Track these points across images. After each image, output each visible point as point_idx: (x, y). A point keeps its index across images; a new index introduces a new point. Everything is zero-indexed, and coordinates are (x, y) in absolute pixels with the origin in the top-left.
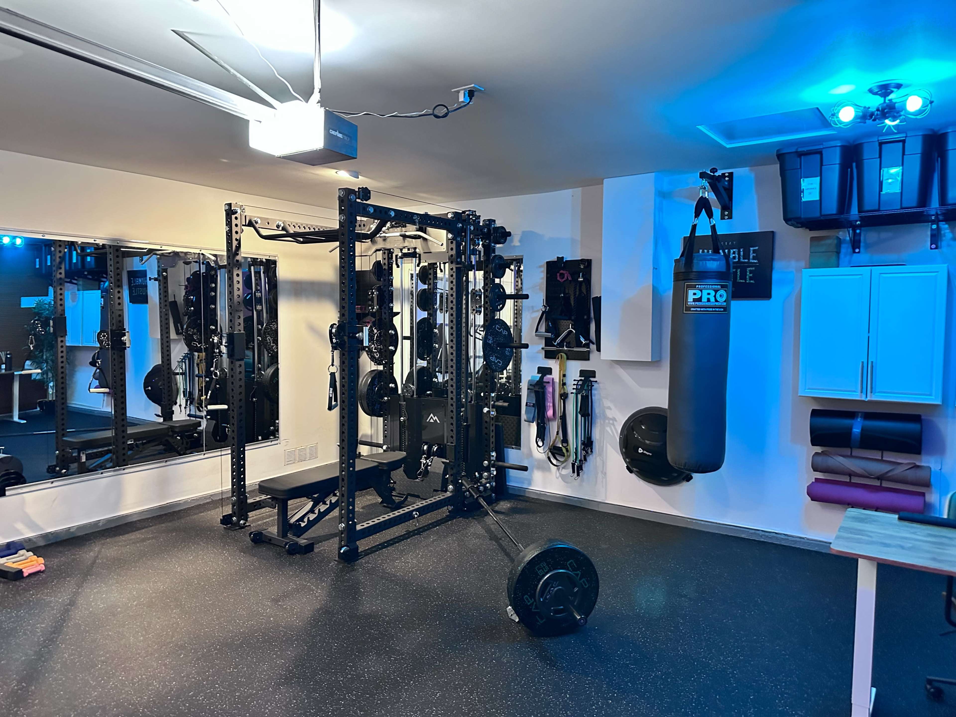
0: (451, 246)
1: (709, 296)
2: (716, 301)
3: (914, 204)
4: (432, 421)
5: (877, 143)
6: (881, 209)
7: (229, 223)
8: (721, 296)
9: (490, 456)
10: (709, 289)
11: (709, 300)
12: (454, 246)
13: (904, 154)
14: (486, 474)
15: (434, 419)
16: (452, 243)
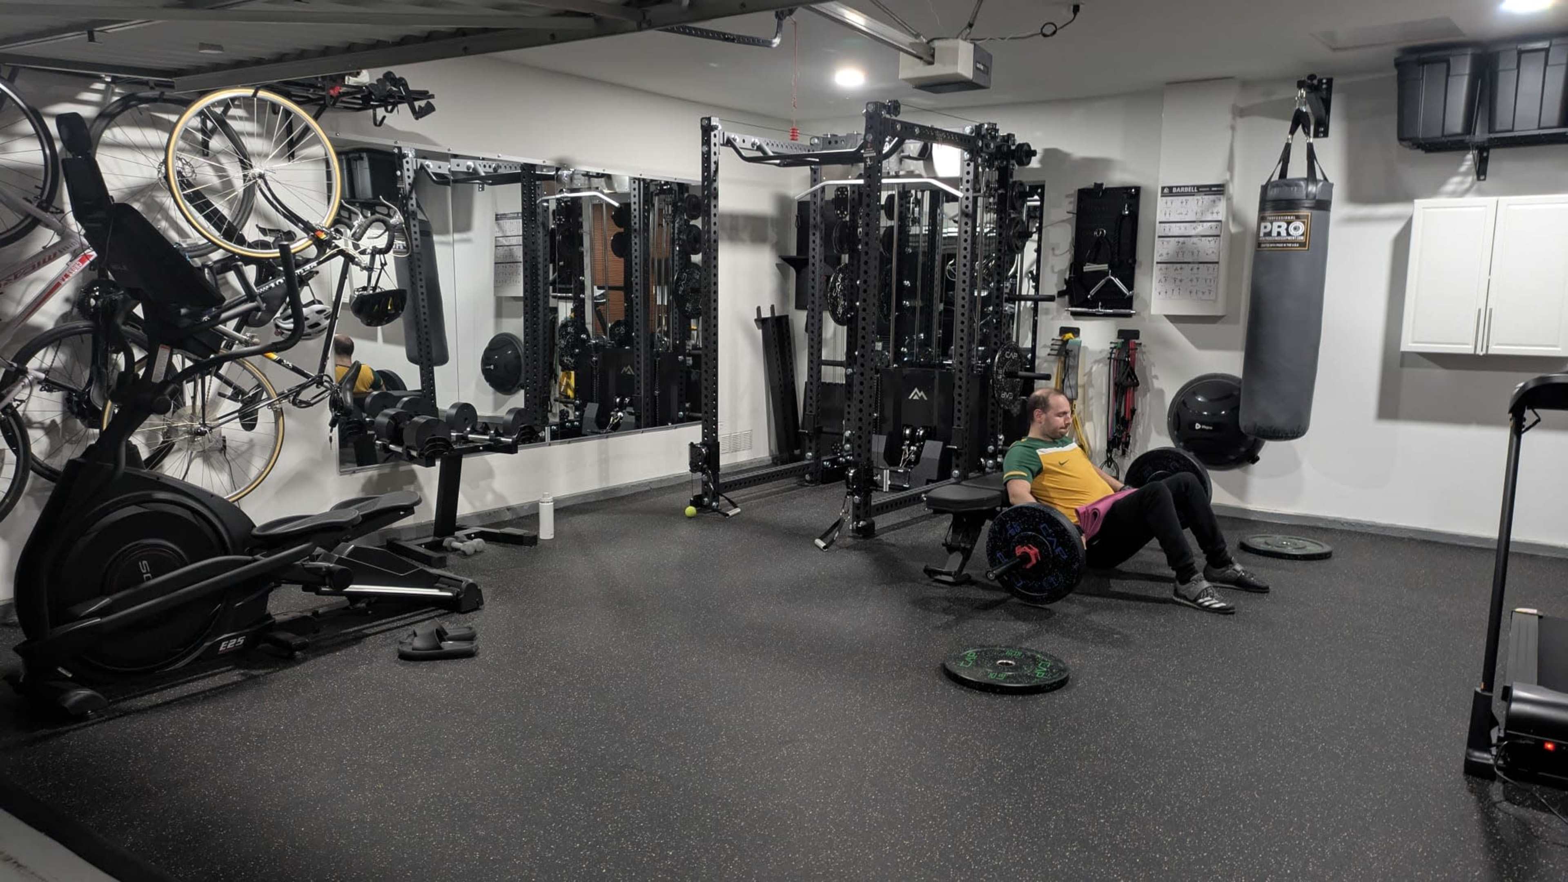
0: (967, 169)
1: (1279, 230)
2: (1288, 234)
3: (1555, 123)
4: (916, 397)
5: (1515, 52)
6: (1515, 129)
7: (706, 141)
8: (1295, 229)
9: (997, 439)
10: (1281, 220)
11: (1279, 234)
12: (971, 168)
13: (1546, 64)
14: (991, 462)
15: (920, 395)
16: (968, 165)
